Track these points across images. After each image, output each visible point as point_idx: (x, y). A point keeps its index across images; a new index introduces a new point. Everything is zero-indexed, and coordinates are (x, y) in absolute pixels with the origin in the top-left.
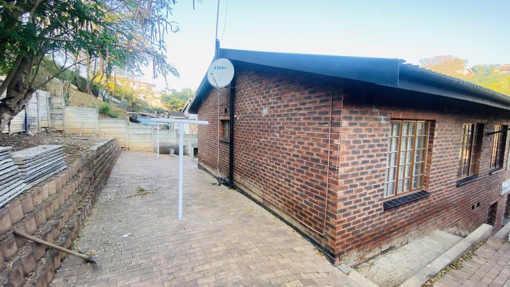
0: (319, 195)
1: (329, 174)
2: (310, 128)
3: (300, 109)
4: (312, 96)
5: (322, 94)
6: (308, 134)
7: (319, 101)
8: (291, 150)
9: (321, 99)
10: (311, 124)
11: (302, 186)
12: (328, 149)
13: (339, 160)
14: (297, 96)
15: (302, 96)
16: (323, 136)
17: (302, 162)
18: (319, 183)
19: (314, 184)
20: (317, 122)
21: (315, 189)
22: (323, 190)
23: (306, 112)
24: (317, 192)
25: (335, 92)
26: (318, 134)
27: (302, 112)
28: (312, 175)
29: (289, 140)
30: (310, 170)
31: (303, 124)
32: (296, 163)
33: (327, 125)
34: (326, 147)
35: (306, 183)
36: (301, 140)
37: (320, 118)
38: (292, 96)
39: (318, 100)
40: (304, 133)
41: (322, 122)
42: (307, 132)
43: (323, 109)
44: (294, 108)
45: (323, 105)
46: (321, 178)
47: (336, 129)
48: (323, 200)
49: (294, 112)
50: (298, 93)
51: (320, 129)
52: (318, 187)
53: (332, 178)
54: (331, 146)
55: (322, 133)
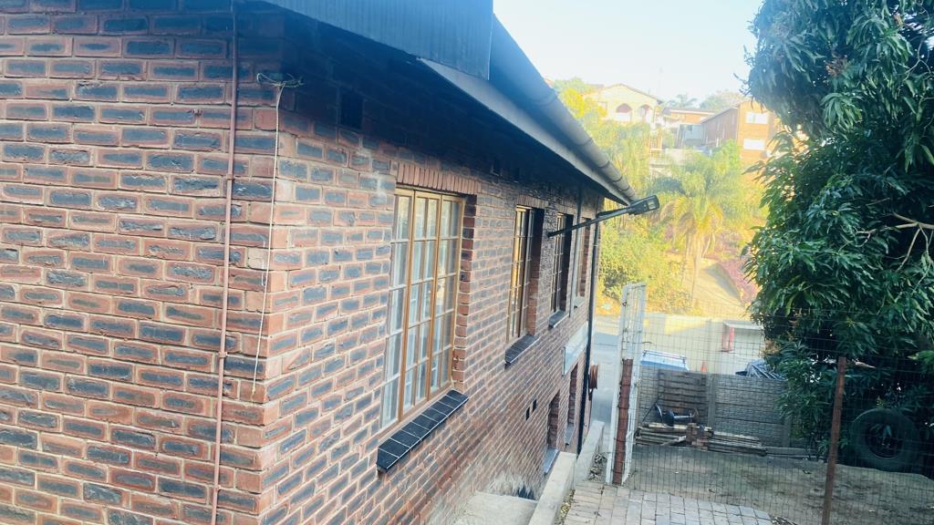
0: (181, 478)
1: (228, 385)
2: (135, 200)
3: (86, 113)
4: (146, 64)
5: (193, 63)
6: (124, 223)
7: (176, 90)
8: (35, 297)
9: (188, 82)
10: (140, 182)
11: (95, 454)
12: (223, 285)
13: (265, 328)
14: (67, 52)
15: (93, 59)
16: (197, 234)
17: (100, 347)
18: (183, 429)
19: (159, 434)
20: (169, 176)
21: (161, 456)
22: (200, 452)
23: (116, 129)
24: (172, 468)
25: (245, 65)
26: (176, 229)
27: (94, 126)
28: (148, 400)
29: (26, 249)
30: (136, 378)
31: (102, 181)
32: (65, 352)
33: (217, 192)
34: (210, 279)
35: (119, 436)
36: (92, 250)
37: (184, 163)
38: (37, 47)
39: (174, 85)
40: (105, 221)
41: (193, 176)
42: (123, 216)
43: (198, 127)
44: (48, 105)
45: (196, 108)
46: (193, 406)
47: (254, 210)
48: (197, 492)
49: (50, 122)
50: (69, 39)
51: (186, 208)
52: (174, 447)
53: (237, 402)
54: (232, 275)
55: (194, 222)
